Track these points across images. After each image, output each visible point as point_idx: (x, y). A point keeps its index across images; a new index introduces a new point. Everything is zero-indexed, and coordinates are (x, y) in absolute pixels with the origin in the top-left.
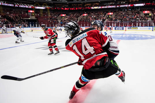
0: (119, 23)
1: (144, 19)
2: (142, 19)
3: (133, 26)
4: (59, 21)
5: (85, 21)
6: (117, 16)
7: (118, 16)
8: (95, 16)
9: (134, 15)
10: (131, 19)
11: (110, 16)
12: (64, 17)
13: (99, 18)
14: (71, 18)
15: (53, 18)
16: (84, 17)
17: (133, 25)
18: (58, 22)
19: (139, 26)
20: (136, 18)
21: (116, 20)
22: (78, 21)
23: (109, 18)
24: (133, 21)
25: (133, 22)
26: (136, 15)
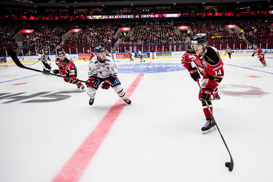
0: (141, 46)
1: (180, 39)
2: (177, 39)
3: (165, 51)
4: (20, 44)
5: (78, 42)
6: (137, 34)
7: (139, 33)
8: (96, 34)
9: (165, 33)
10: (160, 38)
11: (125, 34)
12: (29, 34)
13: (105, 36)
14: (47, 37)
15: (4, 37)
16: (74, 34)
17: (164, 49)
18: (17, 46)
19: (173, 50)
20: (168, 38)
21: (136, 40)
22: (62, 43)
23: (124, 37)
24: (164, 41)
25: (164, 45)
26: (167, 32)
